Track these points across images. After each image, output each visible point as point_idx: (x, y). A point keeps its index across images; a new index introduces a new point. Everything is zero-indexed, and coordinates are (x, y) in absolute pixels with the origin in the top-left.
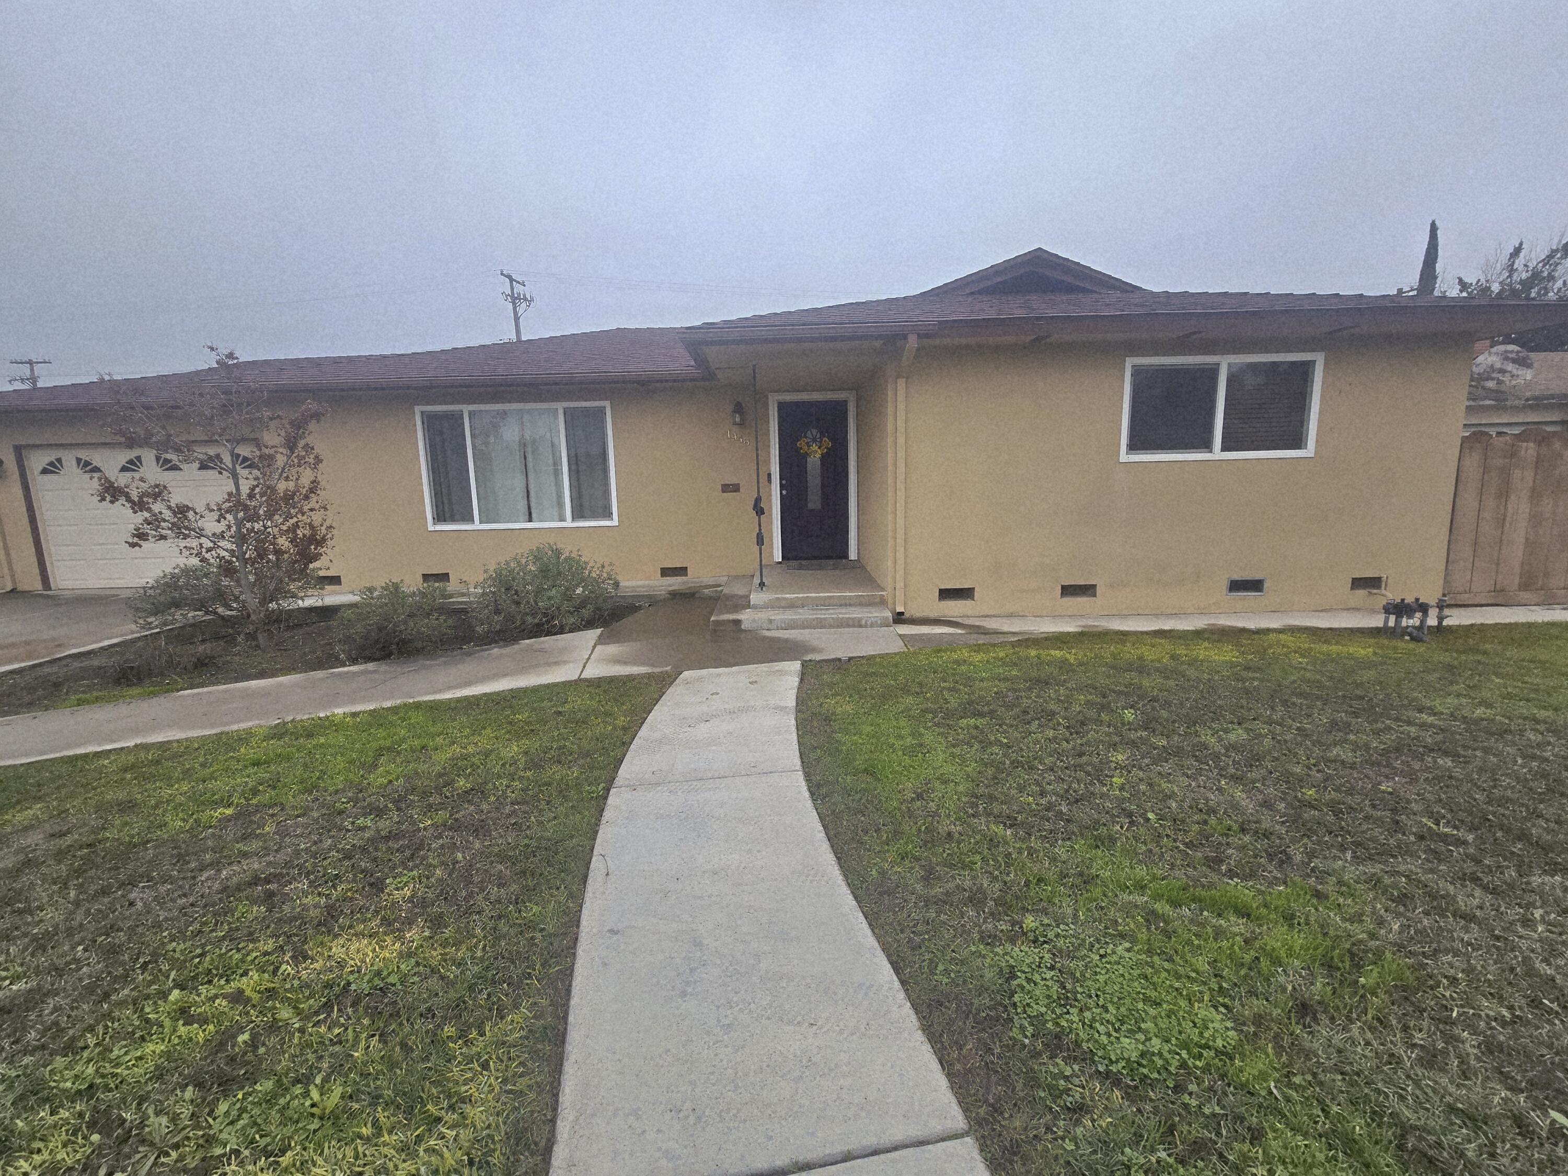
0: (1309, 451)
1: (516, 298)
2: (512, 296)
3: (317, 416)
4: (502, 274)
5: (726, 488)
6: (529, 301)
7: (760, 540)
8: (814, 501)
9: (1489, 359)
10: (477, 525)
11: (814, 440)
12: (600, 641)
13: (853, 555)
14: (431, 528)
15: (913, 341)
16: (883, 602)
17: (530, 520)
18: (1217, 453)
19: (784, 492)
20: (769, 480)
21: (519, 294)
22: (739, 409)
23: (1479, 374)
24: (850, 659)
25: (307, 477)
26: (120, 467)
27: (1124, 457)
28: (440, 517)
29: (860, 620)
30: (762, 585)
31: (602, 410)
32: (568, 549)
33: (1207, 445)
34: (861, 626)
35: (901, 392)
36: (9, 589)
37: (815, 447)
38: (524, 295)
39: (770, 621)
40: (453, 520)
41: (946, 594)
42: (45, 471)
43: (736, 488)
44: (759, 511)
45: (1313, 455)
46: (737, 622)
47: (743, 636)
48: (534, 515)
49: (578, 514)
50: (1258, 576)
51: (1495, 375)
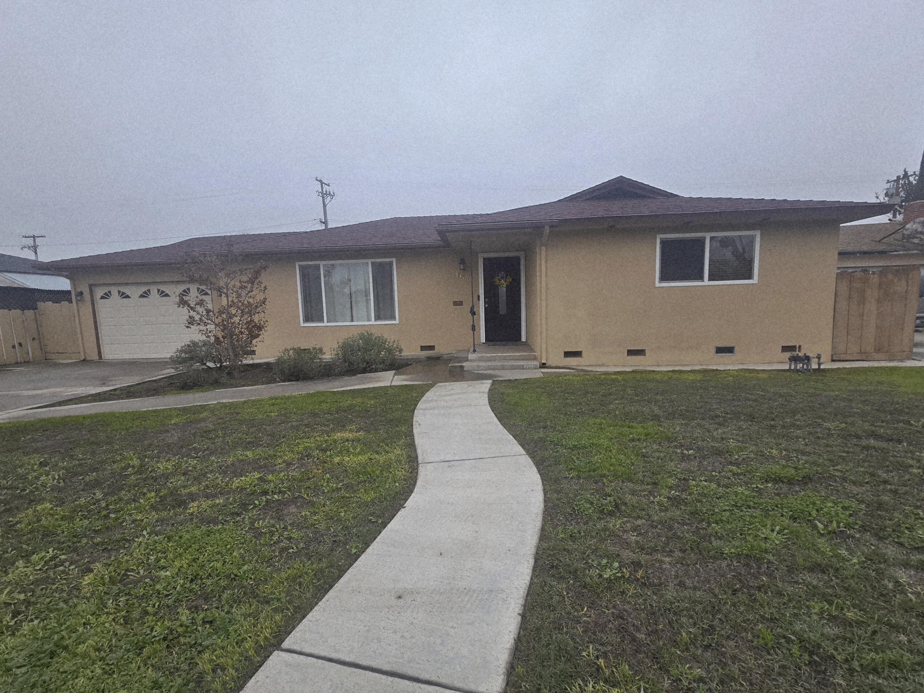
0: (755, 280)
1: (325, 194)
2: (322, 193)
3: (265, 268)
4: (317, 180)
5: (456, 303)
6: (332, 196)
7: (473, 328)
8: (503, 310)
9: (914, 226)
10: (325, 324)
11: (502, 278)
12: (395, 374)
13: (523, 339)
14: (302, 325)
15: (547, 230)
16: (535, 358)
17: (352, 321)
18: (706, 282)
19: (486, 306)
20: (479, 300)
21: (326, 191)
22: (462, 262)
23: (907, 235)
24: (516, 380)
25: (260, 297)
26: (139, 295)
27: (658, 284)
28: (307, 319)
29: (523, 366)
30: (474, 351)
31: (391, 264)
32: (376, 333)
33: (701, 278)
34: (523, 369)
35: (543, 253)
36: (82, 359)
37: (503, 281)
38: (329, 192)
39: (478, 366)
40: (313, 321)
41: (568, 354)
42: (102, 298)
43: (460, 303)
44: (473, 313)
45: (757, 282)
46: (462, 367)
47: (465, 373)
48: (354, 318)
49: (377, 318)
50: (732, 345)
51: (918, 236)
